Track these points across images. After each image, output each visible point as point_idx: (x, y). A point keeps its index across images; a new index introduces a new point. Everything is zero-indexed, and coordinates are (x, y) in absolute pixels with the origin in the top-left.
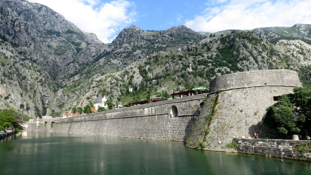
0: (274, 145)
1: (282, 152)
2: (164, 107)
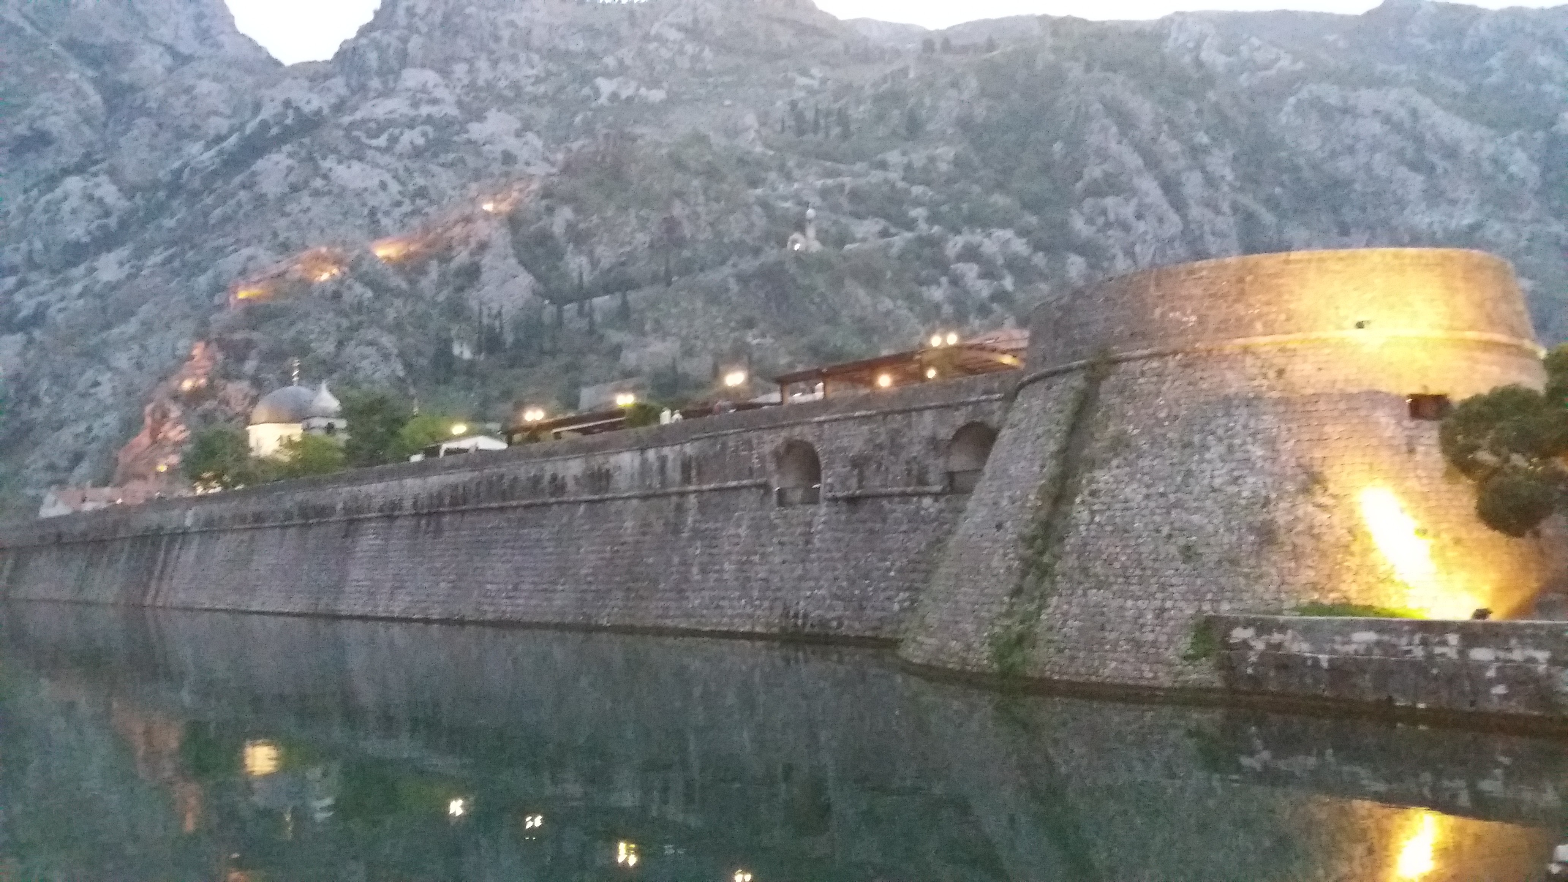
0: (1445, 649)
1: (1492, 682)
2: (737, 446)
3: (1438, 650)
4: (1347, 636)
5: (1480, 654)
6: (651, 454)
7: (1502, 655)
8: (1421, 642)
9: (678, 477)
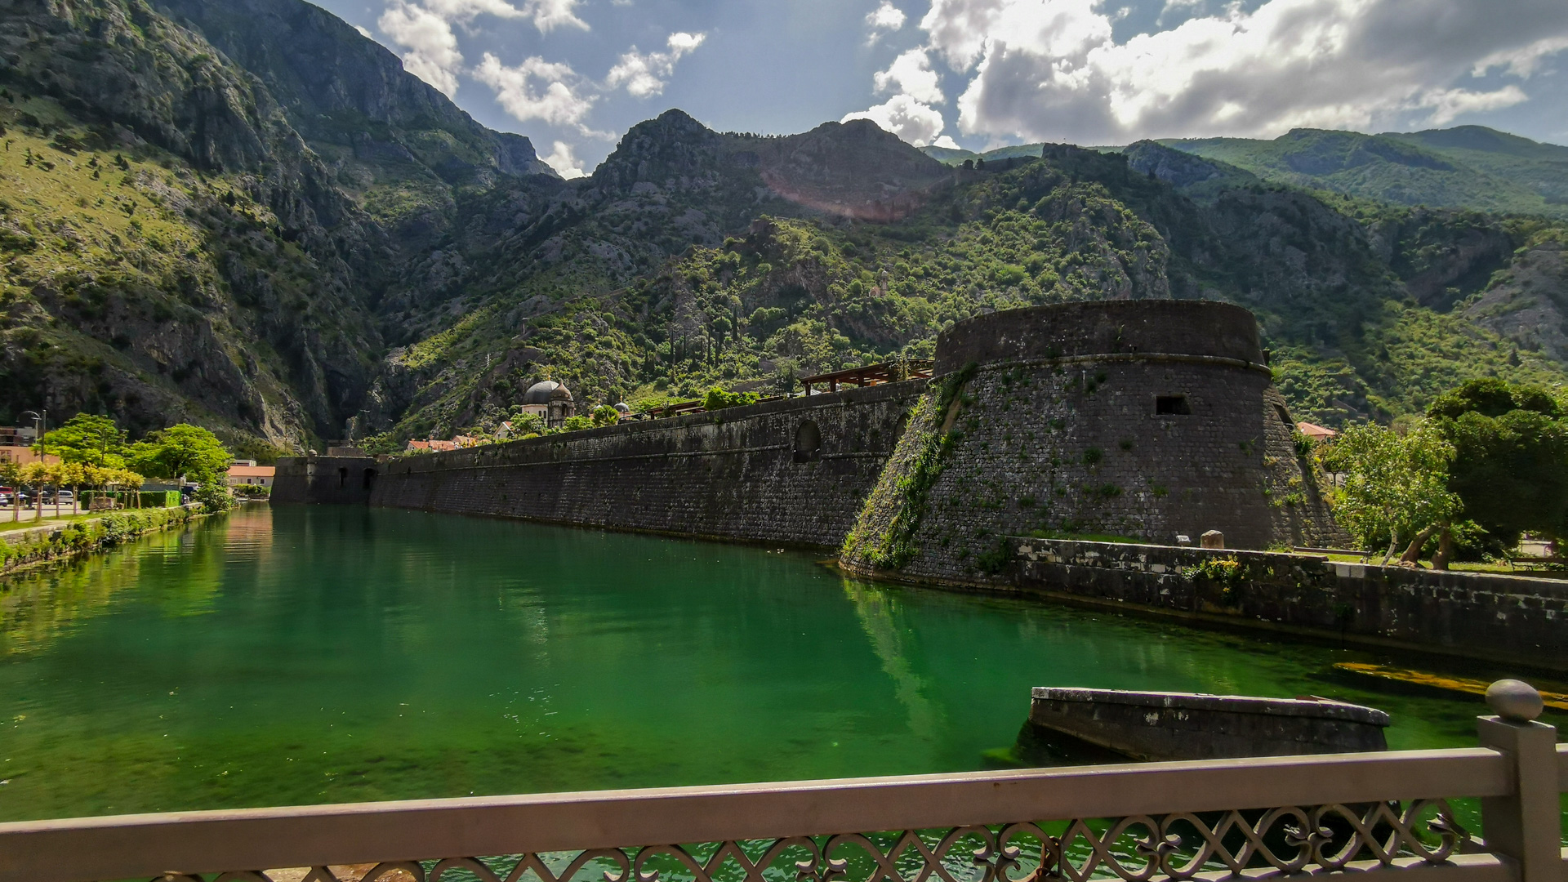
0: (1138, 565)
1: (1161, 587)
2: (773, 423)
3: (1133, 565)
4: (1083, 553)
5: (1158, 568)
6: (724, 427)
7: (1169, 569)
8: (1124, 559)
9: (738, 442)
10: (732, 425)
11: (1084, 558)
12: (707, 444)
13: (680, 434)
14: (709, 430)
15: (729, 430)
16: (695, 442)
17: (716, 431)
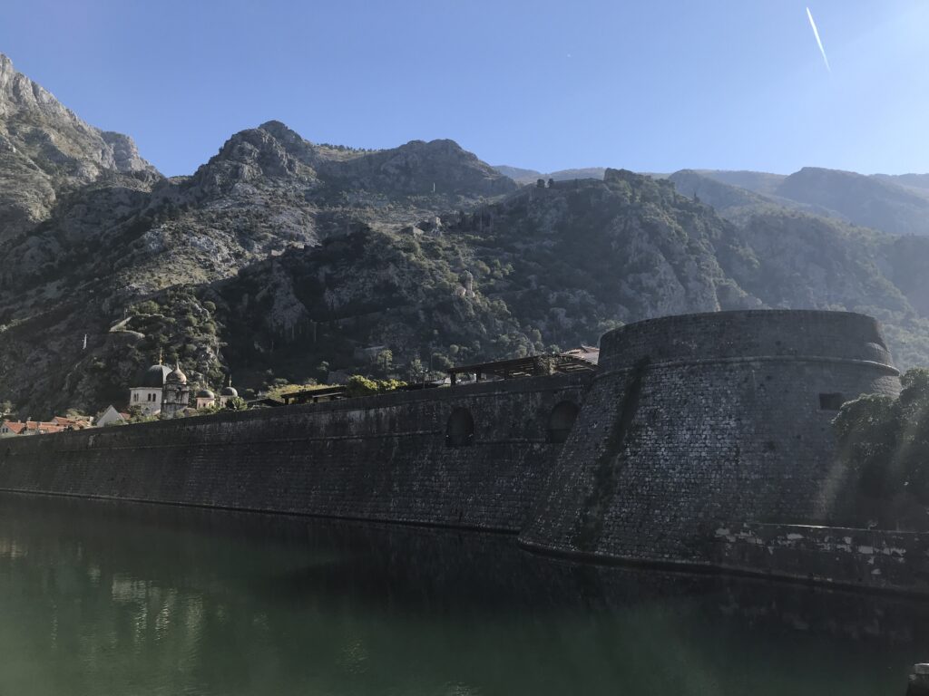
2: (424, 409)
4: (785, 535)
8: (829, 541)
9: (387, 427)
10: (381, 410)
11: (786, 539)
12: (353, 428)
13: (325, 419)
14: (356, 414)
15: (378, 416)
16: (340, 426)
17: (363, 416)
